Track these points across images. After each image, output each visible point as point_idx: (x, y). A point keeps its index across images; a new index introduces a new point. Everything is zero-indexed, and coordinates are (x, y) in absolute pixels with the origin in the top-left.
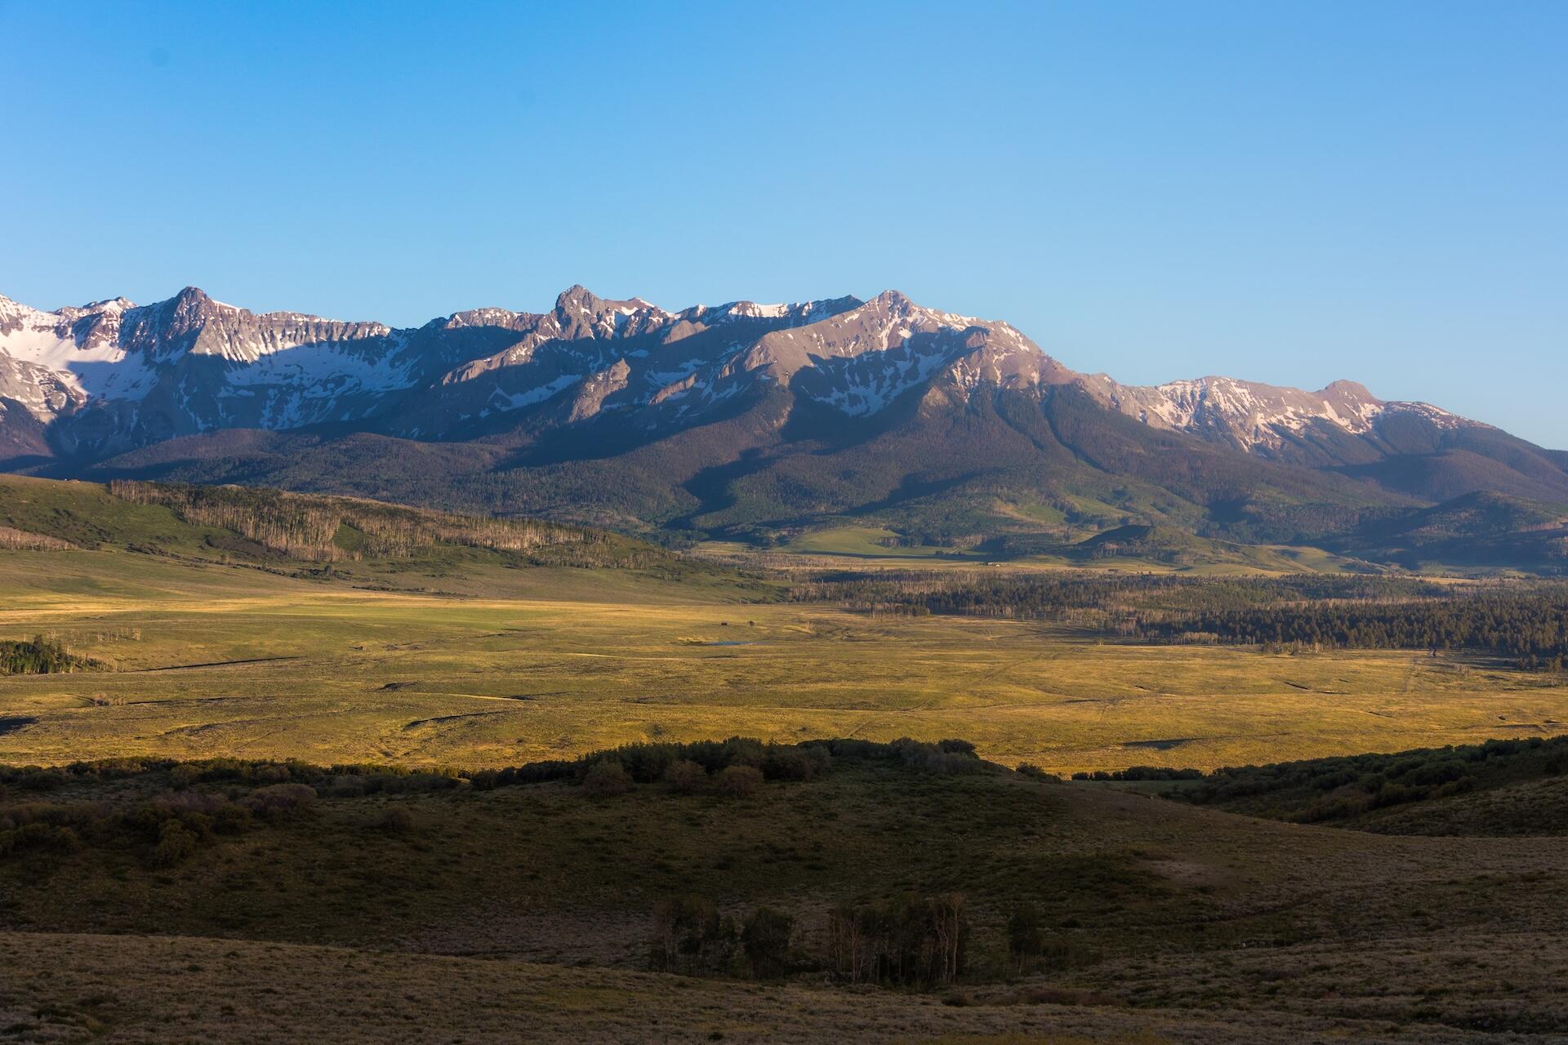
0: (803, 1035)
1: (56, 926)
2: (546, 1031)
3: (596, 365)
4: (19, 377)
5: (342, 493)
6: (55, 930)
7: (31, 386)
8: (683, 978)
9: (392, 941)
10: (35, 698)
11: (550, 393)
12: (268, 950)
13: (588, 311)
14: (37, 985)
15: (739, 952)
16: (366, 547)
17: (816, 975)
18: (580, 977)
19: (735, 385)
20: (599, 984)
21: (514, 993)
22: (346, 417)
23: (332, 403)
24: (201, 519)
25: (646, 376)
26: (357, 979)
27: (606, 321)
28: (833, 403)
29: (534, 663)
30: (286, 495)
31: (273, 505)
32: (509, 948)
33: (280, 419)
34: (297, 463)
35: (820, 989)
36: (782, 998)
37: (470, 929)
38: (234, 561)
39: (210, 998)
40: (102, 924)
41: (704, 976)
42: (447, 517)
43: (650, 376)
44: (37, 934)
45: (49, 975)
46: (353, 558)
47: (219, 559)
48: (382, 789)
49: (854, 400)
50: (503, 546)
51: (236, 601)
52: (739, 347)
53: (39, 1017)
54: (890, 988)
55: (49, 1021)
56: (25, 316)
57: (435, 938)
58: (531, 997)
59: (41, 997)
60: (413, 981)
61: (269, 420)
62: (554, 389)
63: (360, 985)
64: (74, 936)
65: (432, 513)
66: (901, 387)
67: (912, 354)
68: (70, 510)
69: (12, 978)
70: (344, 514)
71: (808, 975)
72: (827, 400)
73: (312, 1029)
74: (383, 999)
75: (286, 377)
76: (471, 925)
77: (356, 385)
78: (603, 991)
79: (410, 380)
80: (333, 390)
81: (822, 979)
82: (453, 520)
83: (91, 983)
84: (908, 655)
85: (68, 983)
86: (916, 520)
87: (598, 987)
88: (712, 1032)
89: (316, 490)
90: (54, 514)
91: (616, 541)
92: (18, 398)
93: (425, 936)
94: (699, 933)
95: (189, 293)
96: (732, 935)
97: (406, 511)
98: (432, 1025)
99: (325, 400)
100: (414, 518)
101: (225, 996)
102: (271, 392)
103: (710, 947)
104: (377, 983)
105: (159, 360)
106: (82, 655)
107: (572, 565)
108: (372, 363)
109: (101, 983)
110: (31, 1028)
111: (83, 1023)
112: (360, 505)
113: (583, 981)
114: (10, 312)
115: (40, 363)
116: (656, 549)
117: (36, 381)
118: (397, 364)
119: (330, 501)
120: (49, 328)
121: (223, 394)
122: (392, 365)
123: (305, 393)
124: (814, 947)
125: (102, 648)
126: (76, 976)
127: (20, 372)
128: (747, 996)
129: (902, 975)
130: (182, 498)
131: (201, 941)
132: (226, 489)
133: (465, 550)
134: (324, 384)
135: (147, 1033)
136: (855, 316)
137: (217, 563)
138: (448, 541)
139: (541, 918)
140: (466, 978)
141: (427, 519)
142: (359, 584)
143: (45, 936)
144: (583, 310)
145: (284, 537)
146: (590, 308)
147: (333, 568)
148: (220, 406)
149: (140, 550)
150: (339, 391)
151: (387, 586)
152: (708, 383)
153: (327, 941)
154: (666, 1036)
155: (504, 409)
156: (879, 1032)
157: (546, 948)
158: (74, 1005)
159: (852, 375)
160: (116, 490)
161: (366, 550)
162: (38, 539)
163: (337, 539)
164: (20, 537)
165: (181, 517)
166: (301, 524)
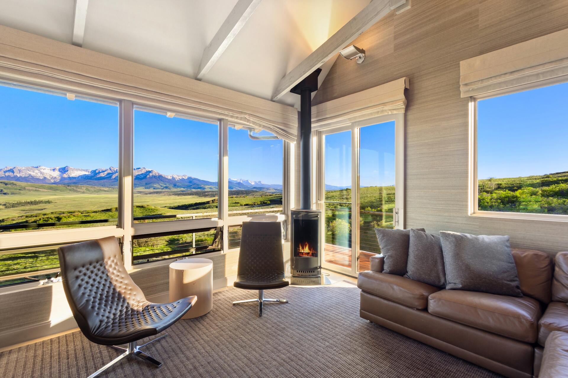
4: (46, 174)
7: (47, 176)
11: (109, 176)
24: (69, 188)
46: (87, 191)
51: (73, 196)
65: (96, 187)
66: (145, 176)
67: (146, 173)
68: (53, 188)
70: (86, 187)
79: (94, 175)
82: (99, 188)
86: (147, 187)
89: (83, 185)
90: (50, 188)
100: (94, 187)
106: (54, 202)
112: (88, 186)
115: (48, 173)
118: (92, 173)
125: (57, 201)
130: (67, 186)
132: (72, 185)
133: (100, 190)
134: (84, 175)
137: (71, 192)
138: (98, 190)
142: (88, 194)
145: (79, 190)
147: (85, 192)
149: (61, 191)
151: (91, 194)
155: (104, 177)
160: (58, 186)
161: (89, 191)
162: (48, 190)
163: (85, 190)
164: (46, 190)
165: (67, 188)
166: (81, 188)
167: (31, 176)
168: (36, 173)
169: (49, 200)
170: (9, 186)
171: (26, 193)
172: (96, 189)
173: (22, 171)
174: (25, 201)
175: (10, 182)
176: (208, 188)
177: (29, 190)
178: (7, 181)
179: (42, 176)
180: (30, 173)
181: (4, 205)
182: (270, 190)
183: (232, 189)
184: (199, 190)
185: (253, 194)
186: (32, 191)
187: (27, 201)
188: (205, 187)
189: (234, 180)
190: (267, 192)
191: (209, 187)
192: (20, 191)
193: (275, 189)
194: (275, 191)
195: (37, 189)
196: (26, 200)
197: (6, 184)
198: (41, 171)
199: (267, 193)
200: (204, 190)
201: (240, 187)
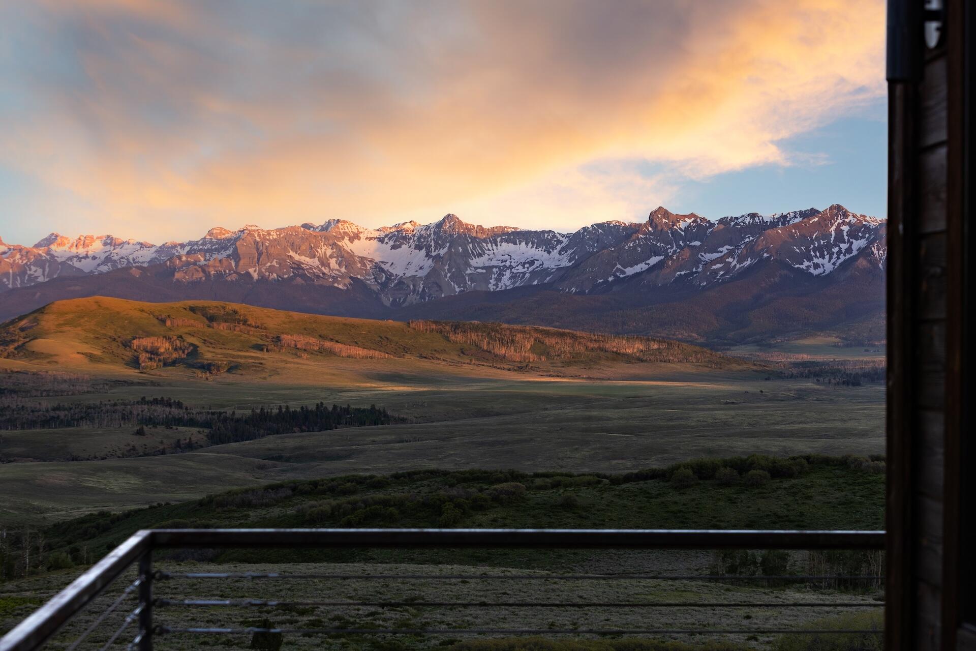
0: (796, 616)
1: (387, 561)
2: (655, 614)
3: (672, 251)
4: (359, 265)
5: (534, 324)
6: (387, 563)
7: (365, 270)
8: (729, 586)
9: (569, 568)
10: (371, 439)
11: (647, 267)
12: (503, 572)
13: (667, 221)
14: (381, 591)
15: (759, 573)
16: (548, 353)
17: (803, 585)
18: (672, 585)
19: (749, 259)
20: (683, 589)
21: (637, 594)
22: (535, 283)
23: (527, 275)
24: (458, 340)
25: (699, 256)
26: (552, 587)
27: (677, 226)
28: (805, 268)
29: (642, 415)
30: (505, 326)
31: (497, 331)
32: (632, 571)
33: (500, 285)
34: (509, 308)
35: (805, 592)
36: (784, 596)
37: (610, 560)
38: (477, 363)
39: (473, 597)
40: (412, 560)
41: (740, 585)
42: (592, 336)
43: (702, 256)
44: (380, 565)
45: (387, 586)
46: (541, 359)
47: (469, 361)
48: (560, 485)
49: (816, 266)
50: (622, 351)
51: (478, 384)
52: (751, 238)
53: (383, 608)
54: (844, 592)
55: (388, 610)
56: (362, 232)
57: (592, 565)
58: (647, 597)
59: (384, 597)
60: (582, 588)
61: (494, 285)
62: (649, 264)
63: (553, 590)
64: (398, 565)
65: (584, 334)
66: (842, 258)
67: (848, 239)
68: (388, 337)
69: (367, 587)
70: (536, 335)
71: (798, 585)
72: (801, 266)
73: (528, 614)
74: (566, 597)
75: (502, 261)
76: (612, 559)
77: (540, 265)
78: (685, 593)
79: (570, 261)
80: (528, 268)
81: (805, 587)
82: (595, 337)
83: (410, 590)
84: (850, 408)
85: (397, 590)
86: (853, 333)
87: (682, 591)
88: (745, 615)
89: (521, 323)
90: (379, 339)
91: (685, 347)
92: (359, 277)
93: (586, 565)
94: (736, 562)
95: (449, 217)
96: (755, 563)
97: (569, 333)
98: (593, 611)
99: (524, 274)
100: (574, 337)
101: (481, 596)
102: (494, 270)
103: (743, 570)
104: (562, 589)
105: (433, 254)
106: (396, 415)
107: (661, 361)
108: (549, 253)
109: (415, 590)
110: (379, 614)
111: (407, 611)
112: (544, 330)
113: (674, 588)
114: (353, 230)
115: (370, 257)
116: (708, 351)
117: (368, 267)
118: (562, 253)
119: (528, 328)
120: (375, 238)
121: (469, 271)
122: (560, 253)
123: (513, 270)
124: (800, 570)
125: (407, 411)
126: (401, 586)
127: (360, 262)
128: (764, 596)
129: (851, 584)
130: (448, 328)
131: (466, 568)
132: (471, 323)
133: (602, 354)
134: (523, 265)
135: (441, 616)
136: (816, 219)
137: (468, 364)
138: (592, 349)
139: (649, 554)
140: (610, 586)
141: (581, 337)
142: (545, 374)
143: (384, 565)
144: (664, 220)
145: (503, 349)
146: (668, 219)
147: (531, 365)
148: (467, 278)
149: (425, 358)
150: (531, 269)
151: (560, 374)
152: (734, 259)
153: (533, 568)
154: (721, 617)
155: (622, 276)
156: (838, 614)
157: (652, 571)
158: (401, 602)
159: (815, 253)
160: (413, 325)
161: (548, 355)
162: (371, 353)
163: (532, 349)
164: (361, 352)
165: (447, 339)
166: (513, 341)
167: (303, 276)
168: (320, 259)
169: (373, 406)
170: (222, 328)
171: (282, 365)
172: (582, 349)
173: (267, 248)
174: (280, 408)
175: (224, 308)
177: (296, 351)
178: (215, 303)
179: (342, 277)
180: (297, 257)
181: (207, 424)
186: (305, 355)
187: (287, 407)
192: (258, 354)
195: (328, 344)
196: (283, 404)
197: (212, 319)
198: (340, 249)
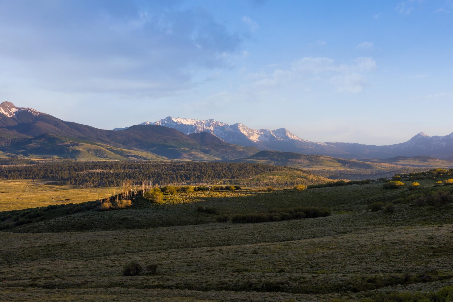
176: (88, 150)
182: (319, 163)
183: (178, 155)
184: (56, 158)
185: (258, 177)
188: (77, 148)
189: (184, 122)
190: (309, 173)
191: (93, 147)
193: (339, 161)
194: (340, 168)
199: (311, 177)
200: (74, 160)
201: (206, 152)
